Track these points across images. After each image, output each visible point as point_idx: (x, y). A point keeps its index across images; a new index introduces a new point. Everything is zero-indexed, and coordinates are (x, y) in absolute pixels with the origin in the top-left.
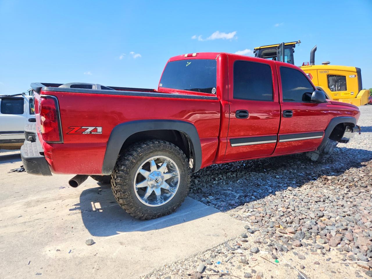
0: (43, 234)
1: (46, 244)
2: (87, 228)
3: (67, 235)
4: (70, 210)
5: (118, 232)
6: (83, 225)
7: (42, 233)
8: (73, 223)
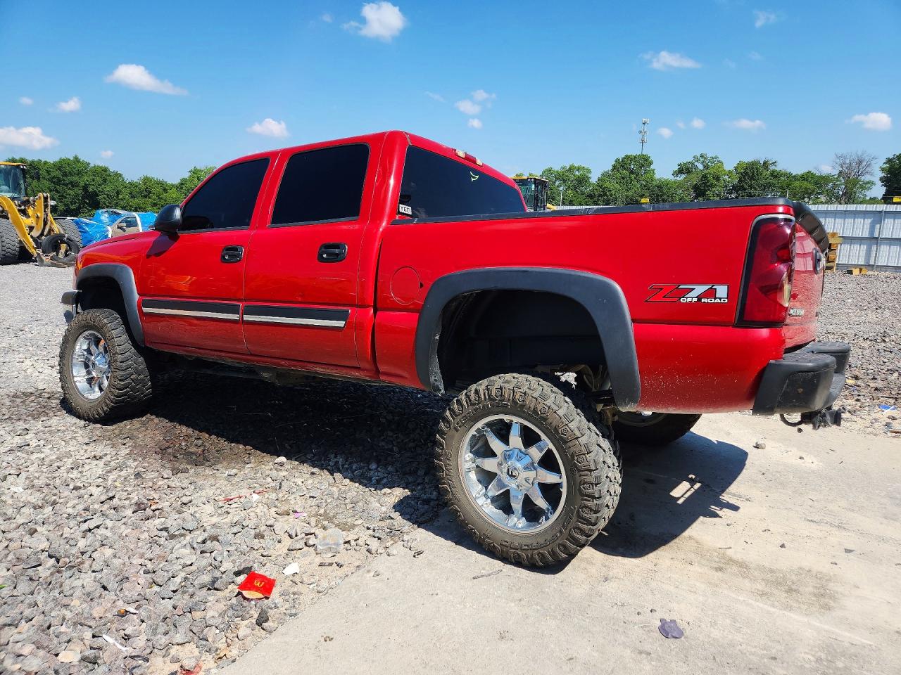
0: (813, 487)
1: (814, 472)
2: (744, 465)
3: (779, 470)
4: (735, 508)
5: (716, 442)
6: (744, 471)
7: (813, 490)
8: (755, 482)
